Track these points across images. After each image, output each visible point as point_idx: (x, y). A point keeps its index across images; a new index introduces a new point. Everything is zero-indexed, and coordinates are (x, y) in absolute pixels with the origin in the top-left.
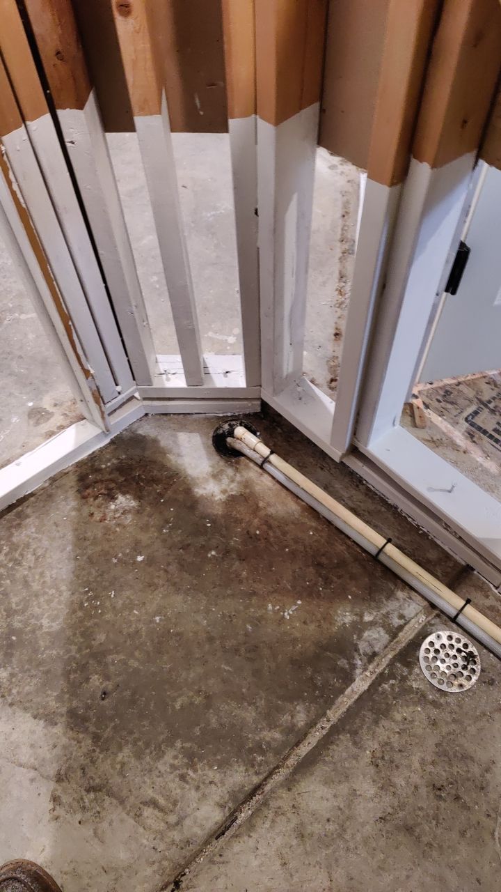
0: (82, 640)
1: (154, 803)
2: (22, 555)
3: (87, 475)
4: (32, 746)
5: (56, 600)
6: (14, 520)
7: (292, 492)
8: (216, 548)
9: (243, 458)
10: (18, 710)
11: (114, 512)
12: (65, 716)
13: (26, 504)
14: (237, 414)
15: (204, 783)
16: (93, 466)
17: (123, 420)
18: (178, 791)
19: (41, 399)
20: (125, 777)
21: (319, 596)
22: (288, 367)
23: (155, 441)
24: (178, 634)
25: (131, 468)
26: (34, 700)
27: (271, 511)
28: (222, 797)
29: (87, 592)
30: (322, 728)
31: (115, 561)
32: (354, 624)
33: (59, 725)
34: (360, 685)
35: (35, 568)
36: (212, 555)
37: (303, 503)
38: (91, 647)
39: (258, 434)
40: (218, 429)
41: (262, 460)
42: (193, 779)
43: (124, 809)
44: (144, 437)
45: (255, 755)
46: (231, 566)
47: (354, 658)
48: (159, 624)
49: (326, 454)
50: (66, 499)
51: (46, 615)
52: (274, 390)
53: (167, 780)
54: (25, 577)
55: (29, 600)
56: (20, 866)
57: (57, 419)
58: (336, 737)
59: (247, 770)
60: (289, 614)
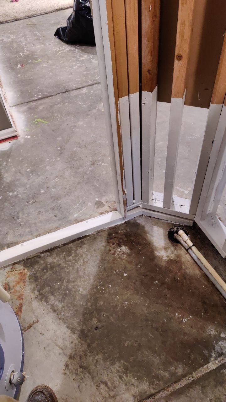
0: (93, 302)
1: (106, 384)
2: (79, 259)
3: (112, 234)
4: (63, 339)
5: (87, 282)
6: (80, 244)
7: (198, 266)
8: (159, 280)
9: (179, 244)
10: (62, 322)
11: (119, 252)
12: (79, 331)
13: (85, 239)
14: (181, 224)
15: (129, 383)
16: (115, 230)
17: (132, 215)
18: (117, 382)
19: (102, 198)
20: (96, 367)
21: (201, 317)
22: (210, 210)
23: (143, 227)
24: (133, 313)
25: (131, 236)
26: (69, 320)
27: (187, 271)
28: (136, 393)
29: (100, 282)
30: (189, 379)
31: (115, 273)
32: (215, 335)
33: (76, 334)
34: (212, 366)
35: (82, 266)
36: (156, 283)
37: (203, 272)
38: (96, 306)
39: (189, 235)
40: (171, 229)
41: (188, 247)
42: (124, 379)
43: (93, 381)
44: (139, 224)
45: (155, 380)
46: (163, 291)
47: (211, 352)
48: (126, 306)
49: (219, 253)
50: (101, 241)
51: (82, 286)
52: (201, 218)
53: (114, 376)
54: (78, 268)
55: (77, 278)
56: (46, 388)
57: (106, 208)
58: (195, 386)
59: (149, 385)
60: (185, 321)
